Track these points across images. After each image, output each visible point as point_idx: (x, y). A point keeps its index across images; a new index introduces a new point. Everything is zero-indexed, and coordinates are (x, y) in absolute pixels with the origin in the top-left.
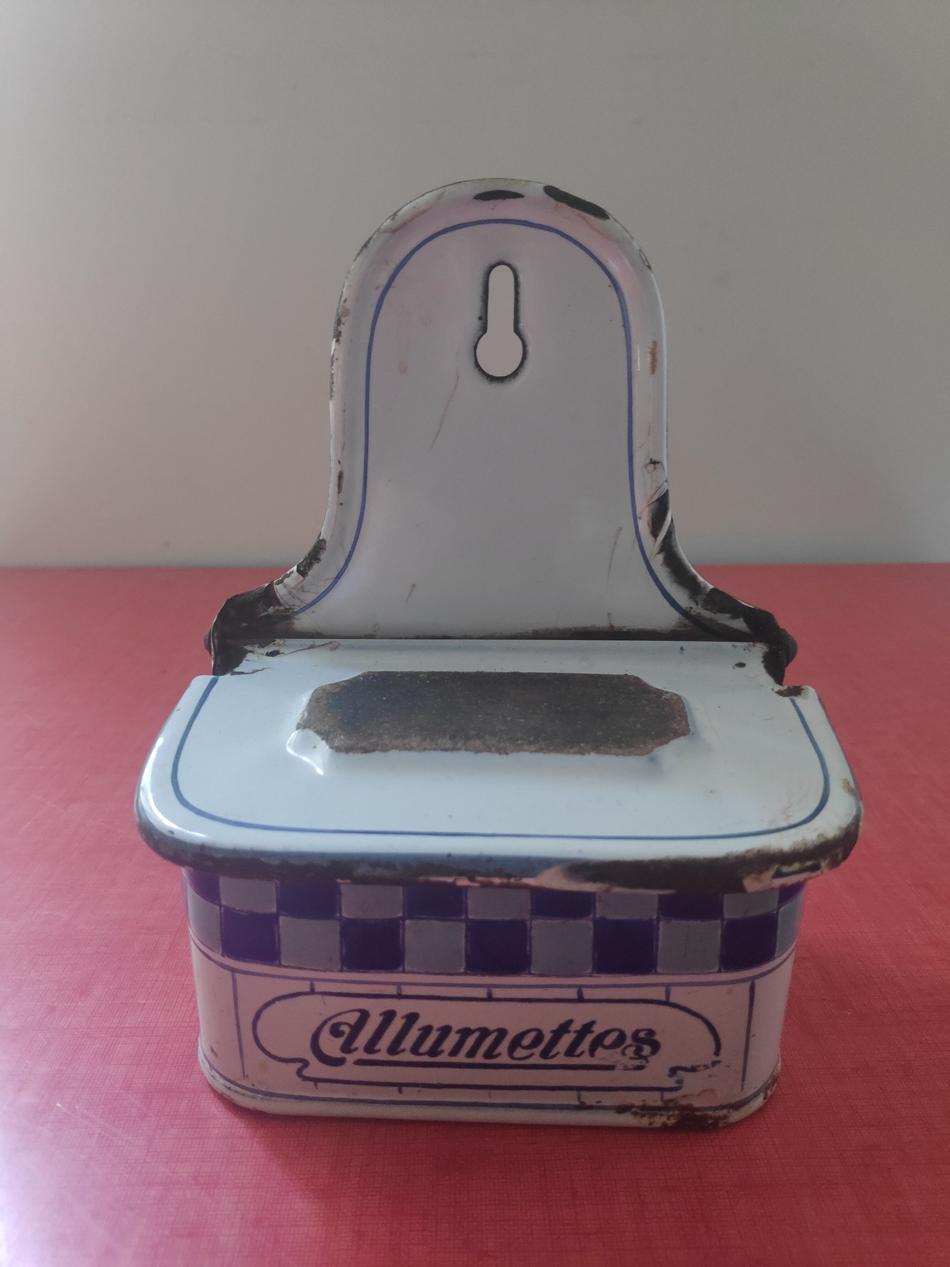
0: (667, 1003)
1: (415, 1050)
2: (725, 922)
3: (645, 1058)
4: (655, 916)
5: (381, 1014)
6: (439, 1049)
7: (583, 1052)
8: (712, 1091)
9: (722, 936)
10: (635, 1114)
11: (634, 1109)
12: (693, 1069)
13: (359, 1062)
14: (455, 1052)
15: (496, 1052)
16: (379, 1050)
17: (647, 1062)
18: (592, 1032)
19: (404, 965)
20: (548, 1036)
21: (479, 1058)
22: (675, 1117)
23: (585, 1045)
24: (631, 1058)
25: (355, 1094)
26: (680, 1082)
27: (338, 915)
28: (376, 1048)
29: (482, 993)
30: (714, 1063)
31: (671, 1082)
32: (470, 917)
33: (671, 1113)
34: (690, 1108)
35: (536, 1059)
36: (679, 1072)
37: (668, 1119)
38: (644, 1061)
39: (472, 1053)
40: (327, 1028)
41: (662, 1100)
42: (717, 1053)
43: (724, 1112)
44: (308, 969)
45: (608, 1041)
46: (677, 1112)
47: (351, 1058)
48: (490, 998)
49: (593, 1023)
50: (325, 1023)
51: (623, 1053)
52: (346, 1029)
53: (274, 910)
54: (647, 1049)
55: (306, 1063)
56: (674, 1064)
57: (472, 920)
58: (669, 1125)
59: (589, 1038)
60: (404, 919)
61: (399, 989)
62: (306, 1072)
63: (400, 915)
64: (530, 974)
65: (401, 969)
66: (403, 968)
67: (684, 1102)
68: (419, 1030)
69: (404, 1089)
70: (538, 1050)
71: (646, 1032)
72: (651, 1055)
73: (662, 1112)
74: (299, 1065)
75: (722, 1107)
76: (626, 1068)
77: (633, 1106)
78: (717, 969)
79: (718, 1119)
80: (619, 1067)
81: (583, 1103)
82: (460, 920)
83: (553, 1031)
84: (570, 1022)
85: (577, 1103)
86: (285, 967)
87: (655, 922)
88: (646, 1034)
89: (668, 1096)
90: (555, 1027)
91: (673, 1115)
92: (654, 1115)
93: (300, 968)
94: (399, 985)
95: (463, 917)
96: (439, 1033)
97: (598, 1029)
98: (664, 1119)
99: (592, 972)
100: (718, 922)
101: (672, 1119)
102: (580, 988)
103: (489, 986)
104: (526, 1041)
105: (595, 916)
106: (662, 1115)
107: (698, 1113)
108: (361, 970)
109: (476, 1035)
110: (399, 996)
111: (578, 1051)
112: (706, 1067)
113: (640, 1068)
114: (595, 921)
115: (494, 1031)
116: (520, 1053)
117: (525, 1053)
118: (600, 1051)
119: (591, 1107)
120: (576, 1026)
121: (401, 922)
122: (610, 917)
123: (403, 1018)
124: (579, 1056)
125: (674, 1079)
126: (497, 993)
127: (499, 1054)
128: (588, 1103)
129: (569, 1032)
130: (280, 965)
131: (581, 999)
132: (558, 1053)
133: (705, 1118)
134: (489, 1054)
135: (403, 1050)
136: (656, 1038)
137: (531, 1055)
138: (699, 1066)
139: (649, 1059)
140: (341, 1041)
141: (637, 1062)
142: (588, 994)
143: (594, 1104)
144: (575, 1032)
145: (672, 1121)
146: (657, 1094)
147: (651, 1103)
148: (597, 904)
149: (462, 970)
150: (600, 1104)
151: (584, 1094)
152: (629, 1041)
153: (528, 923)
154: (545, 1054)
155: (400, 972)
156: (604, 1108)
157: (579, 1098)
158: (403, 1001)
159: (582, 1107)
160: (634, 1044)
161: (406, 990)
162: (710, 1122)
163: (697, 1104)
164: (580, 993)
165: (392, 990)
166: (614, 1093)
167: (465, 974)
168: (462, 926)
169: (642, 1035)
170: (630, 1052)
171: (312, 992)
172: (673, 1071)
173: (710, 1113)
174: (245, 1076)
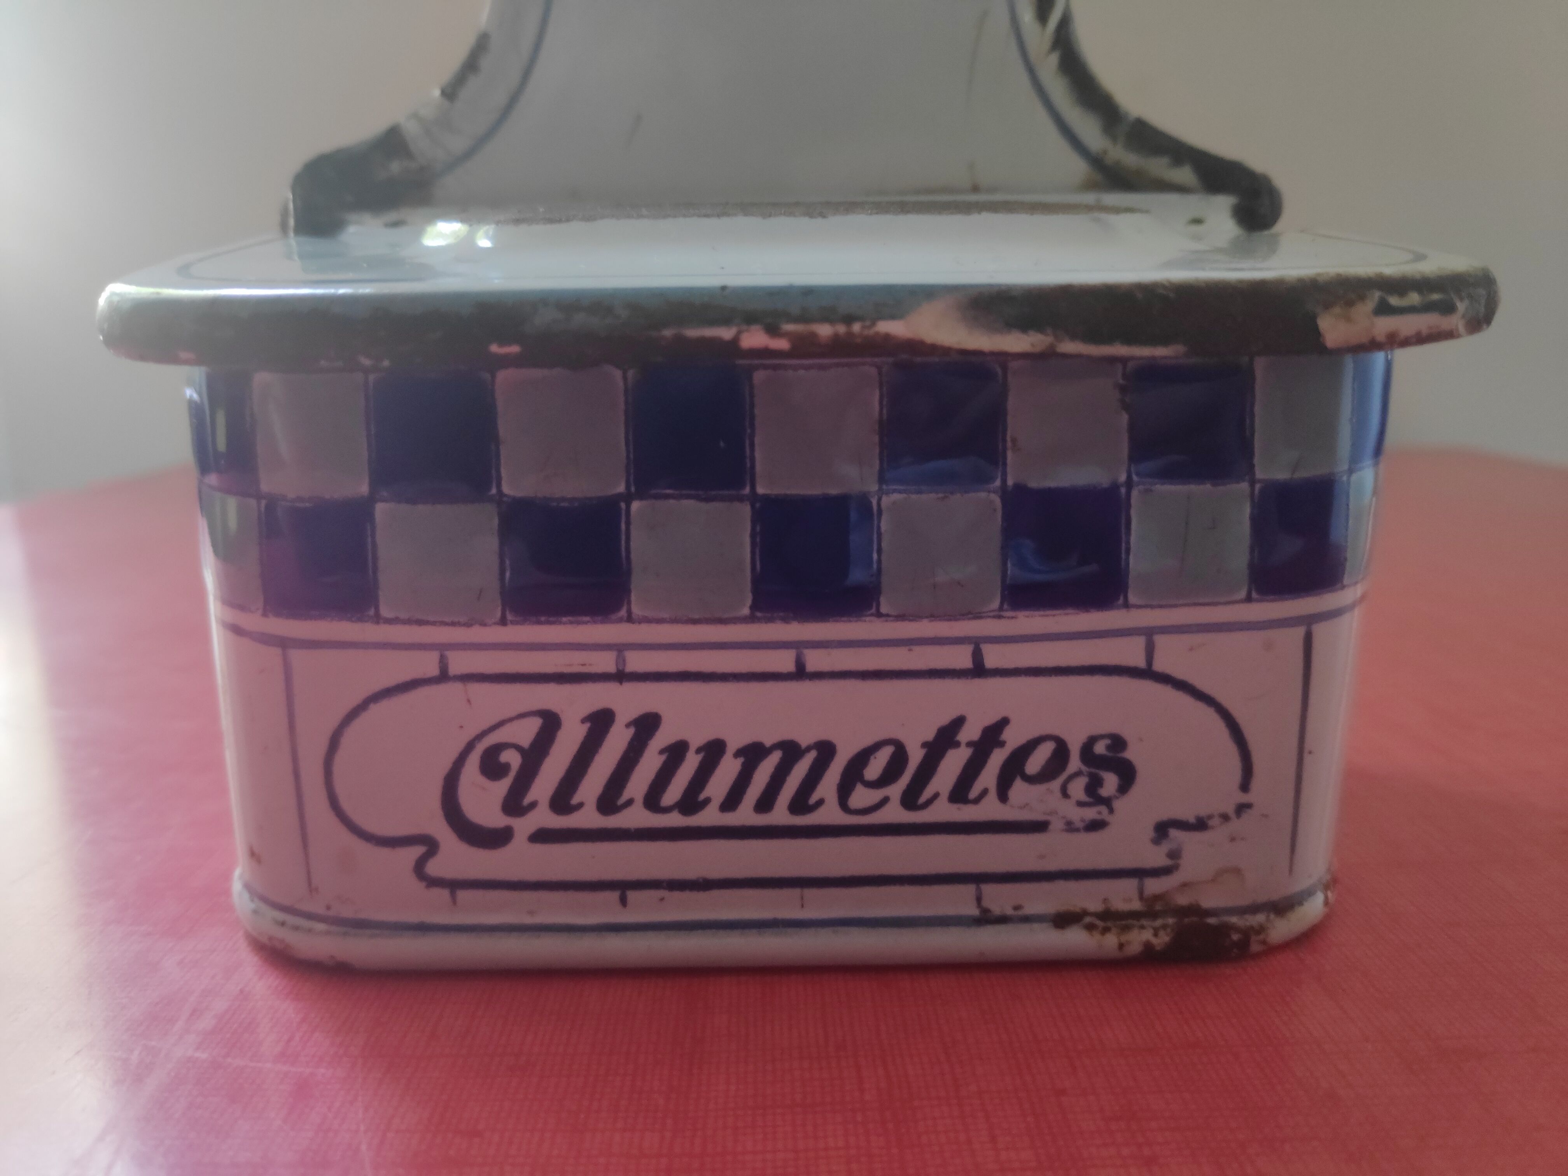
0: (1147, 673)
1: (652, 801)
2: (1258, 486)
3: (1107, 802)
4: (1123, 478)
5: (583, 721)
6: (702, 797)
7: (985, 792)
8: (1237, 871)
9: (1253, 519)
10: (1090, 928)
11: (1088, 920)
12: (1201, 825)
13: (542, 836)
14: (731, 802)
15: (813, 800)
16: (580, 805)
17: (1111, 811)
18: (1002, 744)
19: (629, 603)
20: (916, 756)
21: (780, 815)
22: (1169, 930)
23: (988, 777)
24: (1080, 804)
25: (531, 913)
26: (1174, 855)
27: (494, 491)
28: (575, 801)
29: (784, 661)
30: (1242, 808)
31: (1156, 857)
32: (760, 490)
33: (1159, 922)
34: (1194, 910)
35: (894, 813)
36: (1174, 833)
37: (1156, 935)
38: (1104, 809)
39: (765, 804)
40: (474, 761)
41: (1141, 897)
42: (1245, 786)
43: (1260, 918)
44: (434, 623)
45: (1035, 763)
46: (1171, 921)
47: (524, 826)
48: (800, 673)
49: (1004, 722)
50: (469, 747)
51: (1065, 794)
52: (512, 759)
53: (364, 489)
54: (1110, 782)
55: (431, 845)
56: (1165, 815)
57: (766, 498)
58: (1158, 948)
59: (997, 759)
60: (628, 498)
61: (621, 660)
62: (434, 868)
63: (621, 488)
64: (879, 615)
65: (623, 613)
66: (629, 612)
67: (1182, 900)
68: (661, 752)
69: (632, 895)
70: (896, 790)
71: (1108, 742)
72: (1117, 794)
73: (1144, 922)
74: (418, 851)
75: (1255, 909)
76: (1070, 827)
77: (1085, 913)
78: (1243, 594)
79: (1247, 933)
80: (1057, 824)
81: (985, 911)
82: (741, 499)
83: (925, 745)
84: (959, 722)
85: (975, 912)
86: (389, 621)
87: (1123, 490)
88: (1109, 748)
89: (1153, 886)
90: (930, 736)
91: (1164, 927)
92: (1126, 929)
93: (420, 623)
94: (620, 649)
95: (747, 490)
96: (700, 757)
97: (1013, 738)
98: (1147, 935)
99: (1001, 608)
100: (1244, 486)
101: (1162, 933)
102: (977, 644)
103: (798, 646)
104: (873, 770)
105: (1004, 481)
106: (1142, 927)
107: (1212, 921)
108: (543, 619)
109: (775, 757)
110: (621, 676)
111: (973, 793)
112: (1225, 818)
113: (1095, 826)
114: (1004, 493)
115: (808, 749)
116: (861, 797)
117: (875, 796)
118: (1019, 789)
119: (1003, 920)
120: (970, 733)
121: (623, 505)
122: (1033, 484)
123: (628, 726)
124: (977, 801)
125: (1165, 847)
126: (815, 661)
127: (820, 802)
128: (997, 910)
129: (957, 745)
130: (378, 619)
131: (979, 670)
132: (936, 796)
133: (1225, 929)
134: (800, 805)
135: (630, 802)
136: (1129, 754)
137: (885, 800)
138: (1210, 817)
139: (1117, 804)
140: (502, 787)
141: (1091, 813)
142: (993, 657)
143: (1009, 912)
144: (969, 744)
145: (1162, 940)
146: (1131, 884)
147: (1120, 905)
148: (1010, 454)
149: (746, 611)
150: (1020, 913)
151: (989, 890)
152: (1075, 763)
153: (874, 500)
154: (910, 800)
155: (620, 620)
156: (1027, 919)
157: (979, 899)
158: (629, 688)
159: (985, 919)
160: (1084, 769)
161: (636, 662)
162: (1235, 937)
163: (1208, 902)
164: (977, 656)
165: (605, 662)
166: (1045, 886)
167: (751, 619)
168: (745, 510)
169: (1100, 748)
170: (1078, 789)
171: (443, 677)
172: (1162, 829)
173: (1234, 920)
174: (312, 889)
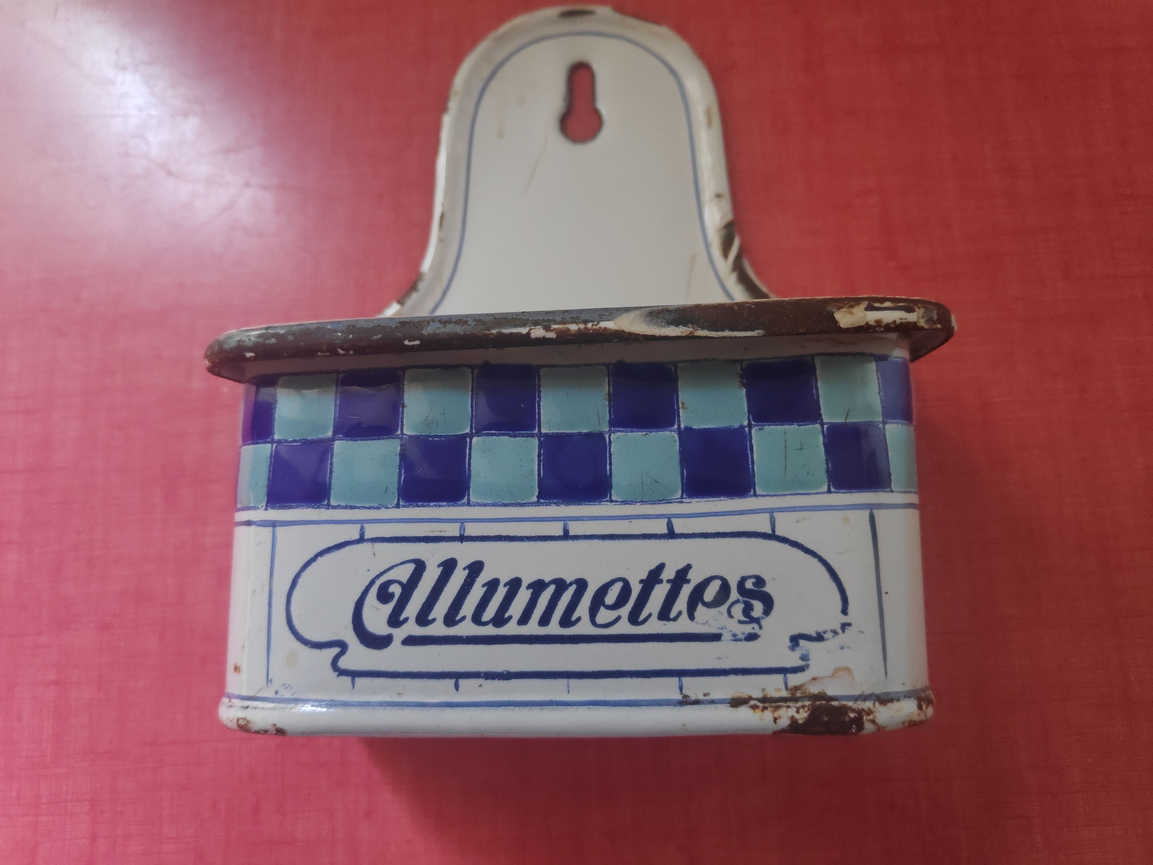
0: (772, 536)
1: (477, 619)
2: (825, 426)
3: (757, 621)
4: (746, 423)
5: (439, 566)
6: (507, 615)
7: (680, 613)
8: (847, 669)
9: (825, 444)
10: (754, 708)
11: (752, 702)
12: (819, 638)
13: (410, 641)
14: (524, 620)
15: (574, 618)
16: (434, 620)
17: (761, 627)
18: (688, 581)
19: (469, 495)
20: (636, 589)
21: (554, 628)
22: (806, 709)
23: (681, 604)
24: (741, 622)
25: (399, 694)
26: (804, 658)
27: (399, 432)
28: (430, 617)
29: (557, 529)
30: (845, 626)
31: (792, 660)
32: (543, 431)
33: (799, 704)
34: (822, 696)
35: (624, 627)
36: (802, 642)
37: (798, 712)
38: (755, 625)
39: (544, 621)
40: (374, 591)
41: (787, 688)
42: (845, 611)
43: (868, 705)
44: (359, 508)
45: (710, 594)
46: (807, 703)
47: (399, 634)
48: (566, 536)
49: (689, 567)
50: (372, 582)
51: (730, 616)
52: (396, 590)
53: (330, 434)
54: (758, 607)
55: (343, 646)
56: (796, 632)
57: (547, 435)
58: (800, 722)
59: (686, 591)
60: (471, 436)
61: (462, 528)
62: (344, 663)
63: (468, 431)
64: (611, 501)
65: (465, 500)
66: (468, 499)
67: (814, 689)
68: (484, 586)
69: (462, 682)
70: (625, 611)
71: (753, 580)
72: (764, 616)
73: (788, 704)
74: (336, 650)
75: (864, 698)
76: (736, 638)
77: (750, 698)
78: (825, 488)
79: (860, 713)
80: (727, 636)
81: (685, 696)
82: (533, 436)
83: (641, 581)
84: (661, 567)
85: (679, 697)
86: (334, 507)
87: (747, 429)
88: (754, 584)
89: (794, 680)
90: (644, 576)
91: (803, 707)
92: (777, 708)
93: (352, 508)
94: (462, 522)
95: (536, 431)
96: (507, 588)
97: (695, 577)
98: (792, 712)
99: (682, 497)
100: (818, 426)
101: (801, 711)
102: (669, 518)
103: (565, 519)
104: (611, 598)
105: (679, 425)
106: (788, 707)
107: (835, 703)
108: (420, 504)
109: (552, 588)
110: (462, 538)
111: (673, 614)
112: (835, 633)
113: (752, 637)
114: (680, 432)
115: (571, 584)
116: (604, 616)
117: (611, 615)
118: (701, 610)
119: (697, 702)
120: (669, 574)
121: (468, 440)
122: (695, 427)
123: (464, 569)
124: (675, 619)
125: (798, 653)
126: (575, 528)
127: (579, 619)
128: (693, 697)
129: (661, 582)
130: (329, 506)
131: (671, 535)
132: (650, 615)
133: (844, 710)
134: (566, 621)
135: (464, 618)
136: (768, 589)
137: (619, 618)
138: (825, 632)
139: (763, 622)
140: (389, 607)
141: (748, 629)
142: (679, 526)
143: (701, 697)
144: (668, 581)
145: (802, 716)
146: (779, 678)
147: (773, 693)
148: (681, 410)
149: (535, 499)
150: (707, 698)
151: (687, 681)
152: (734, 595)
153: (607, 437)
154: (634, 618)
155: (463, 505)
156: (713, 702)
157: (681, 689)
158: (466, 544)
159: (685, 702)
160: (741, 598)
161: (471, 530)
162: (852, 715)
163: (831, 692)
164: (670, 525)
165: (453, 530)
166: (722, 679)
167: (537, 504)
168: (535, 442)
169: (749, 585)
170: (738, 610)
171: (362, 539)
172: (795, 640)
173: (850, 704)
174: (269, 681)
